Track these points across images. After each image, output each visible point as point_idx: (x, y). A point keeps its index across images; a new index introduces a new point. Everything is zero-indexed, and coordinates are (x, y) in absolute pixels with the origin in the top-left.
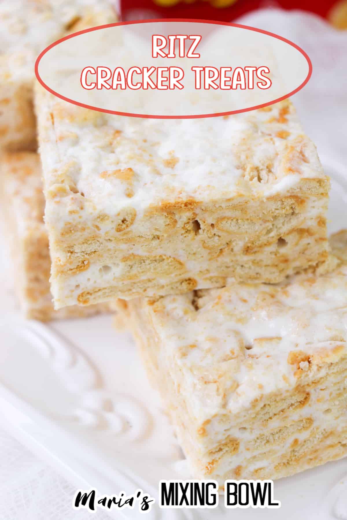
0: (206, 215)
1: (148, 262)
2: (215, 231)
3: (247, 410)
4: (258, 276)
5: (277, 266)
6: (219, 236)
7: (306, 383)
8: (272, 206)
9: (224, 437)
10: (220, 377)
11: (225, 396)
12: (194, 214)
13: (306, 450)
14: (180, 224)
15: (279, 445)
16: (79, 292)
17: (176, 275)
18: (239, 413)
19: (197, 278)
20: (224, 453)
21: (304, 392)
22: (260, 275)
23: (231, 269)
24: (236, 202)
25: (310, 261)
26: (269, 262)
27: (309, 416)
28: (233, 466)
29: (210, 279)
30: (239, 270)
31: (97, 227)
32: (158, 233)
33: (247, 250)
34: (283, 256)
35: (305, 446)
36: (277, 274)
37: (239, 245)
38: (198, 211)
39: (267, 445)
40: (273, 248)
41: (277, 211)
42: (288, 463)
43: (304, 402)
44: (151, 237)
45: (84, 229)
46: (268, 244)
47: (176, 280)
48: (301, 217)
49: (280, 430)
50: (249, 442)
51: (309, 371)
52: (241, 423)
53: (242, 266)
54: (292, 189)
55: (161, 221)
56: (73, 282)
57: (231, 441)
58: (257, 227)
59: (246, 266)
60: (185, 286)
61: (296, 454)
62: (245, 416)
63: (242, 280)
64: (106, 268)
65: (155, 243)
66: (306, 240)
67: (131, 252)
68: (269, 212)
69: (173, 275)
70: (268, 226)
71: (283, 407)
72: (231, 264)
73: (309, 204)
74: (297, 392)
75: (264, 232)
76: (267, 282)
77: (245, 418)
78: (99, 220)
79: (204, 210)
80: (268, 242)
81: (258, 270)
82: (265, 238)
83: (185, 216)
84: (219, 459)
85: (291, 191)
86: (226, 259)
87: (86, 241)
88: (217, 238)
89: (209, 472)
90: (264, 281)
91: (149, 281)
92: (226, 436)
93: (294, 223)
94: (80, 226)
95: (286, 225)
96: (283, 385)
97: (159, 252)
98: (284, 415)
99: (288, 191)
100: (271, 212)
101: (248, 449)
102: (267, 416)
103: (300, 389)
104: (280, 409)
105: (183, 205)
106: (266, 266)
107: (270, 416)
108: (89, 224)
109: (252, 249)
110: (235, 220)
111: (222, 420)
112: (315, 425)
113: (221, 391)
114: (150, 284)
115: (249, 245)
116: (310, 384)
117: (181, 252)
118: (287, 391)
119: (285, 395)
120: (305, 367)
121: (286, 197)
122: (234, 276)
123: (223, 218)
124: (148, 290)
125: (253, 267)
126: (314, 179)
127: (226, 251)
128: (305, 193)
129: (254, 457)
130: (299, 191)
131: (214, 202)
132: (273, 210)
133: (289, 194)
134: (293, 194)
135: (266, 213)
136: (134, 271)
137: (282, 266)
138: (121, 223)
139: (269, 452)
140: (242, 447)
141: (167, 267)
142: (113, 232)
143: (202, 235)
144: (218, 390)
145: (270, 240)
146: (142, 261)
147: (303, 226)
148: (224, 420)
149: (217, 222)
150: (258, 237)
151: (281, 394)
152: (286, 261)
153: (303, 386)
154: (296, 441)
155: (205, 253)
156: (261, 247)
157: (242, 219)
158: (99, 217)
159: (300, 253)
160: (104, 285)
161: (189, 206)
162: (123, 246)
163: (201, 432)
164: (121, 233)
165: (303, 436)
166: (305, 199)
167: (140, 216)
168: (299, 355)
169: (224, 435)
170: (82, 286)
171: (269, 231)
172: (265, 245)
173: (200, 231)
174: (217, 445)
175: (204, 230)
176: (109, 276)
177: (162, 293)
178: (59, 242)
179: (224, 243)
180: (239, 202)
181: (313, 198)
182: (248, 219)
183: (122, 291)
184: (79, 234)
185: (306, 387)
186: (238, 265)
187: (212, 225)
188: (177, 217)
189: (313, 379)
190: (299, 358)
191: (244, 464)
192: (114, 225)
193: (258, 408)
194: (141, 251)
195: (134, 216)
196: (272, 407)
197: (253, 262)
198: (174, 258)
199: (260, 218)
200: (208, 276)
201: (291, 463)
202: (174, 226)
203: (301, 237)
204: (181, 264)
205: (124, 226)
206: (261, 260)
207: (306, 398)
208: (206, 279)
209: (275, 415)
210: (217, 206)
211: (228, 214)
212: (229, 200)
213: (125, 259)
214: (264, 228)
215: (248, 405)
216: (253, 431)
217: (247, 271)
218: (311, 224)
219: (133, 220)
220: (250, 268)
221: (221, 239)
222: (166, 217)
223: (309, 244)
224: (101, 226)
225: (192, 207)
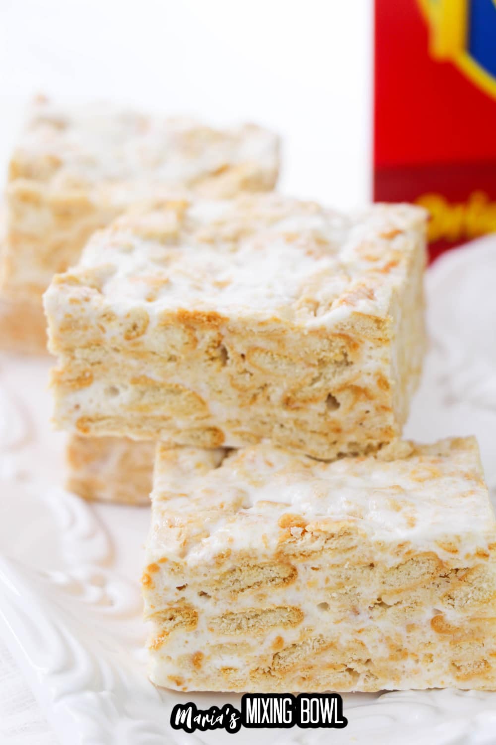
0: (235, 340)
1: (162, 391)
2: (246, 365)
3: (207, 566)
4: (301, 444)
5: (326, 435)
6: (251, 375)
7: (292, 552)
8: (317, 345)
9: (176, 599)
10: (190, 522)
11: (185, 543)
12: (219, 334)
13: (295, 661)
14: (202, 345)
15: (254, 637)
16: (78, 415)
17: (197, 419)
18: (196, 567)
19: (224, 428)
20: (177, 625)
21: (288, 564)
22: (305, 443)
23: (268, 427)
24: (271, 327)
25: (370, 437)
26: (316, 428)
27: (296, 605)
28: (191, 650)
29: (241, 434)
30: (277, 429)
31: (103, 329)
32: (173, 352)
33: (287, 402)
34: (333, 422)
35: (296, 654)
36: (326, 447)
37: (277, 393)
38: (224, 331)
39: (238, 632)
40: (321, 406)
41: (323, 354)
42: (269, 672)
43: (289, 580)
44: (166, 356)
45: (86, 328)
46: (313, 400)
47: (197, 424)
48: (356, 368)
49: (257, 615)
50: (214, 619)
51: (301, 539)
52: (200, 585)
53: (282, 426)
54: (341, 324)
55: (178, 336)
56: (73, 399)
57: (186, 607)
58: (297, 371)
59: (286, 426)
60: (208, 438)
61: (281, 662)
62: (205, 575)
63: (279, 443)
64: (114, 391)
65: (171, 365)
66: (363, 406)
67: (142, 372)
68: (314, 351)
69: (193, 417)
70: (313, 374)
71: (259, 579)
72: (267, 420)
73: (364, 351)
74: (278, 560)
75: (309, 380)
76: (313, 456)
77: (206, 578)
78: (105, 319)
79: (233, 332)
80: (314, 396)
81: (302, 435)
82: (310, 389)
83: (208, 336)
84: (171, 630)
85: (340, 327)
86: (260, 410)
87: (88, 346)
88: (248, 375)
89: (156, 646)
90: (308, 453)
91: (164, 419)
92: (179, 598)
93: (346, 375)
94: (81, 323)
95: (337, 377)
96: (258, 544)
97: (176, 380)
98: (260, 592)
99: (336, 327)
100: (315, 353)
101: (212, 630)
102: (237, 586)
103: (282, 557)
104: (255, 580)
105: (205, 319)
106: (313, 432)
107: (242, 587)
108: (93, 322)
109: (294, 402)
110: (269, 354)
111: (173, 570)
112: (306, 623)
113: (183, 536)
114: (164, 424)
115: (289, 395)
116: (297, 555)
117: (203, 386)
118: (265, 556)
119: (261, 561)
120: (296, 533)
121: (334, 335)
122: (270, 438)
123: (255, 349)
124: (163, 431)
125: (294, 429)
126: (369, 317)
127: (261, 399)
128: (358, 334)
129: (221, 646)
130: (350, 329)
131: (245, 323)
132: (318, 350)
133: (338, 332)
134: (343, 332)
135: (309, 352)
136: (146, 400)
137: (333, 437)
138: (131, 329)
139: (242, 644)
140: (202, 622)
141: (184, 403)
142: (120, 339)
143: (232, 367)
144: (180, 534)
145: (317, 394)
146: (156, 387)
147: (358, 383)
148: (176, 570)
149: (249, 352)
150: (301, 386)
151: (256, 558)
152: (338, 431)
153: (288, 555)
154: (280, 641)
155: (233, 393)
156: (304, 401)
157: (279, 355)
158: (105, 316)
159: (356, 423)
160: (108, 413)
161: (213, 322)
162: (134, 363)
163: (145, 580)
164: (131, 342)
165: (291, 636)
166: (359, 343)
167: (154, 324)
168: (295, 519)
169: (176, 594)
170: (83, 407)
171: (315, 380)
172: (311, 400)
173: (229, 362)
174: (167, 607)
175: (232, 361)
176: (115, 401)
177: (179, 440)
178: (58, 339)
179: (258, 385)
180: (275, 330)
181: (369, 344)
182: (286, 357)
183: (130, 426)
184: (80, 333)
185: (291, 557)
186: (276, 422)
187: (243, 356)
188: (198, 334)
189: (302, 550)
190: (295, 522)
191: (206, 652)
192: (122, 330)
193: (224, 569)
194: (154, 374)
195: (147, 322)
196: (243, 573)
197: (296, 422)
198: (194, 393)
199: (301, 359)
200: (238, 429)
201: (273, 673)
202: (195, 347)
203: (357, 399)
204: (203, 403)
205: (134, 333)
206: (306, 422)
207: (291, 576)
208: (236, 433)
209: (249, 587)
210: (248, 328)
211: (261, 343)
212: (262, 324)
213: (135, 381)
214: (307, 375)
215: (209, 559)
216: (218, 603)
217: (287, 433)
218: (368, 382)
219: (145, 327)
220: (291, 430)
221: (252, 378)
222: (185, 332)
223: (367, 412)
224: (107, 326)
225: (217, 324)
